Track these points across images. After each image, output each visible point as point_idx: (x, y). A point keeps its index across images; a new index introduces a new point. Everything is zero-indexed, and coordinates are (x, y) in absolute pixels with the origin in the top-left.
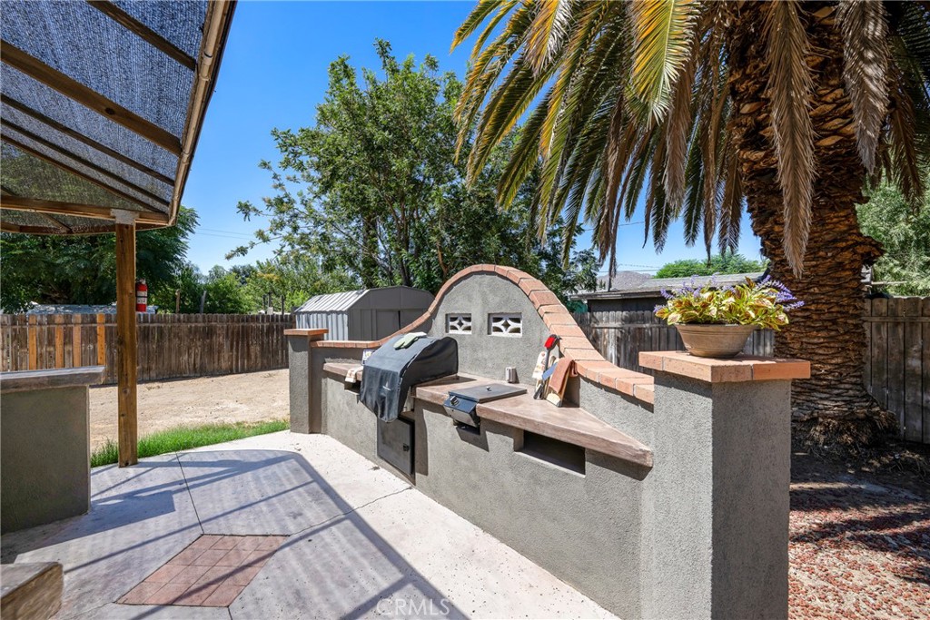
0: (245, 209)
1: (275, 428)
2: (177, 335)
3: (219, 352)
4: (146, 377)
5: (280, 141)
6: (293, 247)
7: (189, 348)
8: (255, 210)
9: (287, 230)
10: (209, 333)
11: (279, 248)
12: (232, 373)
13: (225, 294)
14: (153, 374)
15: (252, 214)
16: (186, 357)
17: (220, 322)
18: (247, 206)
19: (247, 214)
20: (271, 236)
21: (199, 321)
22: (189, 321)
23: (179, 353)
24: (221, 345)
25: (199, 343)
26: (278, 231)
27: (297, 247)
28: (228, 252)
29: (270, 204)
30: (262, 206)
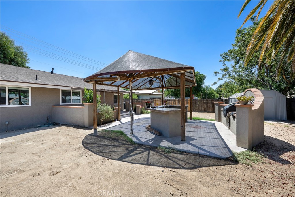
0: (216, 73)
1: (213, 120)
2: (201, 103)
3: (210, 108)
4: (196, 111)
5: (222, 56)
6: (230, 80)
7: (203, 106)
8: (218, 73)
9: (227, 76)
10: (207, 103)
11: (225, 81)
12: (212, 113)
13: (212, 94)
14: (197, 111)
15: (217, 74)
16: (203, 108)
17: (210, 100)
18: (216, 72)
19: (216, 74)
20: (223, 78)
21: (205, 100)
22: (203, 100)
23: (202, 107)
24: (210, 106)
25: (205, 105)
26: (225, 77)
27: (231, 80)
28: (212, 84)
29: (222, 70)
30: (220, 71)
